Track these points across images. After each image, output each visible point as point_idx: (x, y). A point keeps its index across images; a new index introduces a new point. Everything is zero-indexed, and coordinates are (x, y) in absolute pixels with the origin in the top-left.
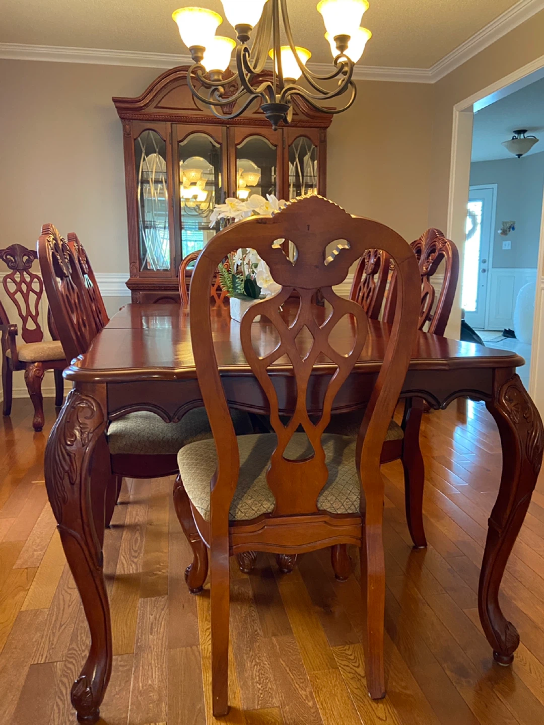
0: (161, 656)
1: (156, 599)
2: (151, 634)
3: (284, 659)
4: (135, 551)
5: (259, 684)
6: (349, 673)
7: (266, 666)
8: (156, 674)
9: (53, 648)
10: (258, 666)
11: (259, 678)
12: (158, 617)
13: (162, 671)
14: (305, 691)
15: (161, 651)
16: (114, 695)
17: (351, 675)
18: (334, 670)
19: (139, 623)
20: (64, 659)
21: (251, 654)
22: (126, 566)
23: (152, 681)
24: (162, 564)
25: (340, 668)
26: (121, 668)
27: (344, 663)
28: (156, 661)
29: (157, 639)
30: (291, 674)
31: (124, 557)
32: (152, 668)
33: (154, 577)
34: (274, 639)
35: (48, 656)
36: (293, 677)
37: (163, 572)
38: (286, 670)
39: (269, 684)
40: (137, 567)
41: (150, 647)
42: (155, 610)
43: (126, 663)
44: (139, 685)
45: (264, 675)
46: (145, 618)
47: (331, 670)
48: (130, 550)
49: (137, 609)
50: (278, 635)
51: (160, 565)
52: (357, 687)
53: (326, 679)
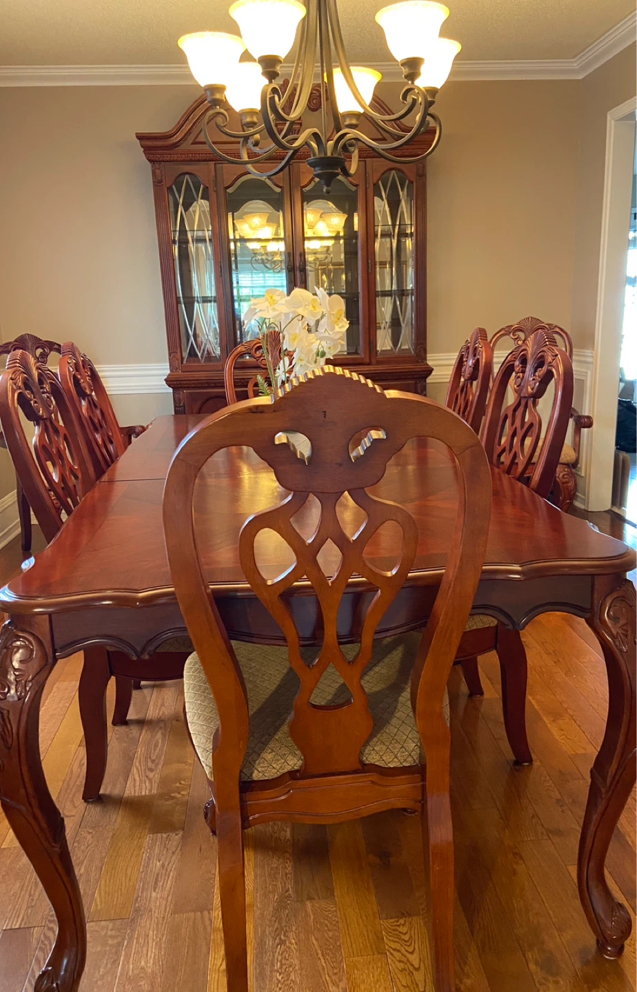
0: (162, 924)
1: (168, 835)
2: (154, 891)
3: (317, 937)
4: (153, 761)
5: (280, 974)
6: (400, 961)
7: (292, 947)
8: (152, 952)
9: (32, 907)
10: (283, 946)
11: (281, 965)
12: (166, 864)
13: (160, 948)
14: (338, 986)
15: (164, 918)
16: (97, 981)
17: (401, 966)
18: (379, 956)
19: (142, 873)
20: (43, 924)
21: (276, 927)
22: (138, 784)
23: (146, 962)
24: (183, 782)
25: (388, 953)
26: (110, 942)
27: (393, 945)
28: (155, 932)
29: (160, 898)
30: (323, 961)
31: (137, 769)
32: (148, 943)
33: (170, 802)
34: (309, 904)
35: (25, 917)
36: (324, 965)
37: (183, 795)
38: (317, 954)
39: (292, 974)
40: (151, 786)
41: (151, 911)
42: (165, 852)
43: (117, 934)
44: (128, 968)
45: (287, 960)
46: (151, 865)
47: (375, 956)
48: (146, 758)
49: (143, 850)
50: (314, 899)
51: (180, 784)
52: (406, 985)
53: (368, 969)
